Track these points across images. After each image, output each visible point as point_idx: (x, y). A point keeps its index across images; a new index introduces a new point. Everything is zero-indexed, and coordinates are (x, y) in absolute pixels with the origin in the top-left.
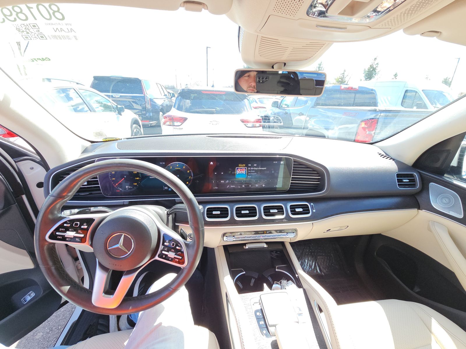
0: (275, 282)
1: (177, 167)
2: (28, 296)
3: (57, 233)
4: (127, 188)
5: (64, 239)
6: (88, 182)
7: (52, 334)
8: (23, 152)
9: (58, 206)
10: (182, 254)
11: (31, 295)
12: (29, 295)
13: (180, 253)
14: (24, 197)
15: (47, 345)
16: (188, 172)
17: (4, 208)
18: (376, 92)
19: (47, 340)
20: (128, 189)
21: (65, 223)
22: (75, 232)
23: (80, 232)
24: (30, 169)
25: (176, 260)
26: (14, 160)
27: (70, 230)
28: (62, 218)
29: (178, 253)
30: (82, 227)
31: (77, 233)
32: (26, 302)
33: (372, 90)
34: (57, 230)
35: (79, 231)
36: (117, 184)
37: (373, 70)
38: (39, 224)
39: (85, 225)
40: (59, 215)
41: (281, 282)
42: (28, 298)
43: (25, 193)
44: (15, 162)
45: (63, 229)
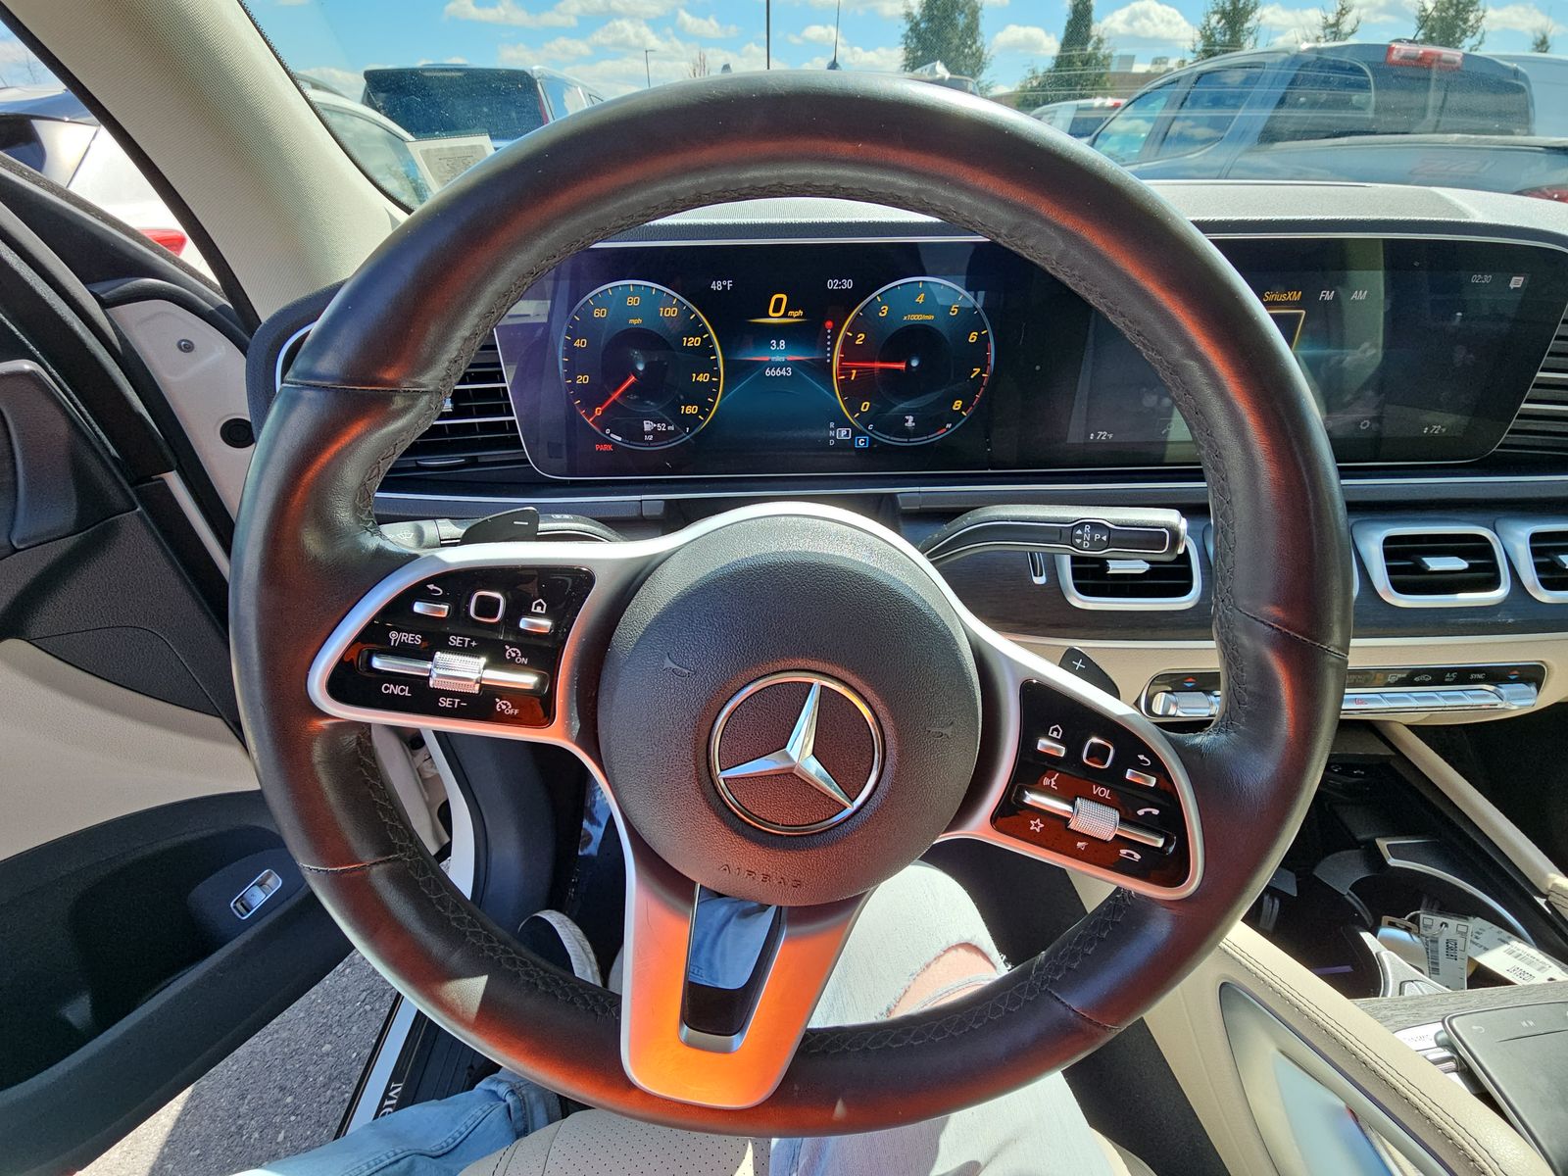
0: (1386, 919)
1: (920, 309)
2: (256, 887)
3: (377, 663)
4: (648, 433)
5: (423, 698)
6: (457, 397)
7: (353, 979)
8: (131, 252)
9: (352, 474)
10: (1171, 822)
11: (269, 882)
12: (260, 884)
13: (1156, 812)
14: (174, 481)
15: (337, 1018)
16: (973, 337)
17: (79, 527)
18: (1529, 87)
19: (340, 997)
20: (651, 438)
21: (418, 591)
22: (483, 660)
23: (513, 659)
24: (180, 347)
25: (1123, 852)
26: (95, 291)
27: (455, 641)
28: (390, 563)
29: (1141, 812)
30: (524, 623)
31: (498, 661)
32: (248, 911)
33: (1516, 73)
34: (373, 637)
35: (511, 652)
36: (598, 411)
37: (1455, 17)
38: (253, 600)
39: (539, 609)
40: (372, 542)
41: (1415, 920)
42: (258, 897)
43: (175, 465)
44: (105, 304)
45: (407, 638)
